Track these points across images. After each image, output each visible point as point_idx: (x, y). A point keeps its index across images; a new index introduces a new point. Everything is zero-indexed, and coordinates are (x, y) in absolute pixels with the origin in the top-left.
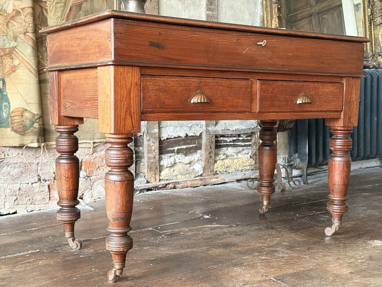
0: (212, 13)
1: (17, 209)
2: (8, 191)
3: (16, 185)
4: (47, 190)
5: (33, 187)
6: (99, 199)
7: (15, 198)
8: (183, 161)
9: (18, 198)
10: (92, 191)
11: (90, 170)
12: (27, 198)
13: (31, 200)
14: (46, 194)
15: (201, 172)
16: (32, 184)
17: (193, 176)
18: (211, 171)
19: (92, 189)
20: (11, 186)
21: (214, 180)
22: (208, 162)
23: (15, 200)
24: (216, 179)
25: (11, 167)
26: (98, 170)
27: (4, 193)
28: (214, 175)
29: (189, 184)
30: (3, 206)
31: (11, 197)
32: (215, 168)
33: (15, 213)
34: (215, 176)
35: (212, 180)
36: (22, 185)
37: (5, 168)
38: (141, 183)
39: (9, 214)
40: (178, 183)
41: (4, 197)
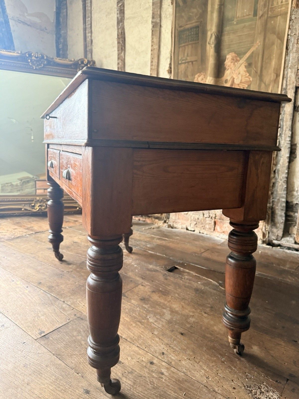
1: (195, 229)
2: (192, 218)
3: (197, 216)
4: (213, 223)
5: (206, 220)
7: (195, 223)
9: (197, 223)
12: (202, 225)
13: (203, 227)
14: (212, 226)
16: (206, 218)
20: (194, 216)
23: (195, 224)
27: (191, 218)
30: (189, 225)
33: (194, 231)
36: (199, 217)
38: (288, 241)
39: (191, 231)
41: (190, 220)
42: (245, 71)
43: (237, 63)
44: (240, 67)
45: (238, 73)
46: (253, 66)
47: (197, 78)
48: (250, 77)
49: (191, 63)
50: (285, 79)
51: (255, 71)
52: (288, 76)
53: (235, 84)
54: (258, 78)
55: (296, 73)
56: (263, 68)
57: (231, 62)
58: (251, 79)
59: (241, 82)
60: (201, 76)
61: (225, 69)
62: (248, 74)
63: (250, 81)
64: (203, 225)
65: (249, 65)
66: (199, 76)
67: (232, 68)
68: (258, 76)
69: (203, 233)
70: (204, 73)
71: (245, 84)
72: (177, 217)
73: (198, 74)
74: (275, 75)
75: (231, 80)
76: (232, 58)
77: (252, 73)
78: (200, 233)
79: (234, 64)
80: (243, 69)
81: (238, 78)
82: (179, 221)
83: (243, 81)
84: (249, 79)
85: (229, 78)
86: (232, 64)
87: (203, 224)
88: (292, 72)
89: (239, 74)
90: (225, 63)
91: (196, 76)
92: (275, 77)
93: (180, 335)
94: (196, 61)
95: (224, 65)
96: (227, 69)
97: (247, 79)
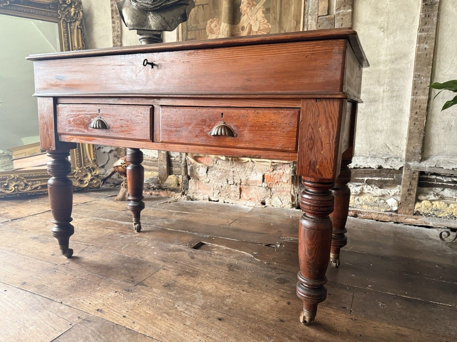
0: (426, 33)
1: (219, 199)
2: (215, 186)
3: (220, 183)
4: (238, 191)
5: (230, 187)
6: (272, 207)
7: (219, 191)
8: (373, 193)
9: (221, 192)
10: (271, 199)
11: (270, 183)
12: (226, 194)
13: (228, 195)
14: (238, 194)
15: (395, 208)
16: (230, 185)
17: (383, 210)
18: (410, 210)
19: (272, 198)
20: (216, 183)
21: (410, 220)
22: (406, 200)
23: (219, 193)
24: (414, 220)
25: (217, 171)
26: (277, 184)
27: (213, 187)
28: (414, 214)
29: (374, 216)
30: (212, 195)
31: (217, 190)
32: (416, 207)
33: (218, 201)
34: (414, 216)
35: (407, 219)
36: (223, 184)
37: (214, 171)
39: (214, 201)
40: (360, 212)
41: (213, 189)
42: (263, 17)
43: (254, 8)
44: (258, 13)
45: (255, 20)
46: (272, 11)
47: (210, 25)
48: (268, 24)
49: (201, 7)
50: (306, 26)
51: (274, 18)
52: (309, 23)
53: (252, 31)
54: (278, 25)
55: (317, 21)
56: (282, 14)
57: (247, 7)
58: (270, 26)
59: (259, 30)
60: (213, 22)
61: (241, 14)
62: (266, 21)
63: (269, 28)
64: (228, 194)
65: (267, 11)
66: (212, 22)
67: (249, 14)
68: (277, 23)
69: (228, 203)
70: (217, 19)
71: (263, 31)
72: (197, 187)
73: (211, 20)
74: (295, 22)
75: (248, 26)
76: (248, 2)
77: (271, 19)
78: (225, 202)
79: (250, 9)
80: (260, 15)
81: (256, 24)
82: (199, 191)
83: (261, 28)
84: (268, 26)
85: (245, 25)
86: (248, 8)
87: (227, 192)
88: (312, 19)
89: (257, 20)
90: (240, 7)
91: (208, 22)
92: (296, 24)
93: (218, 321)
94: (207, 4)
95: (240, 9)
96: (243, 14)
97: (266, 26)
